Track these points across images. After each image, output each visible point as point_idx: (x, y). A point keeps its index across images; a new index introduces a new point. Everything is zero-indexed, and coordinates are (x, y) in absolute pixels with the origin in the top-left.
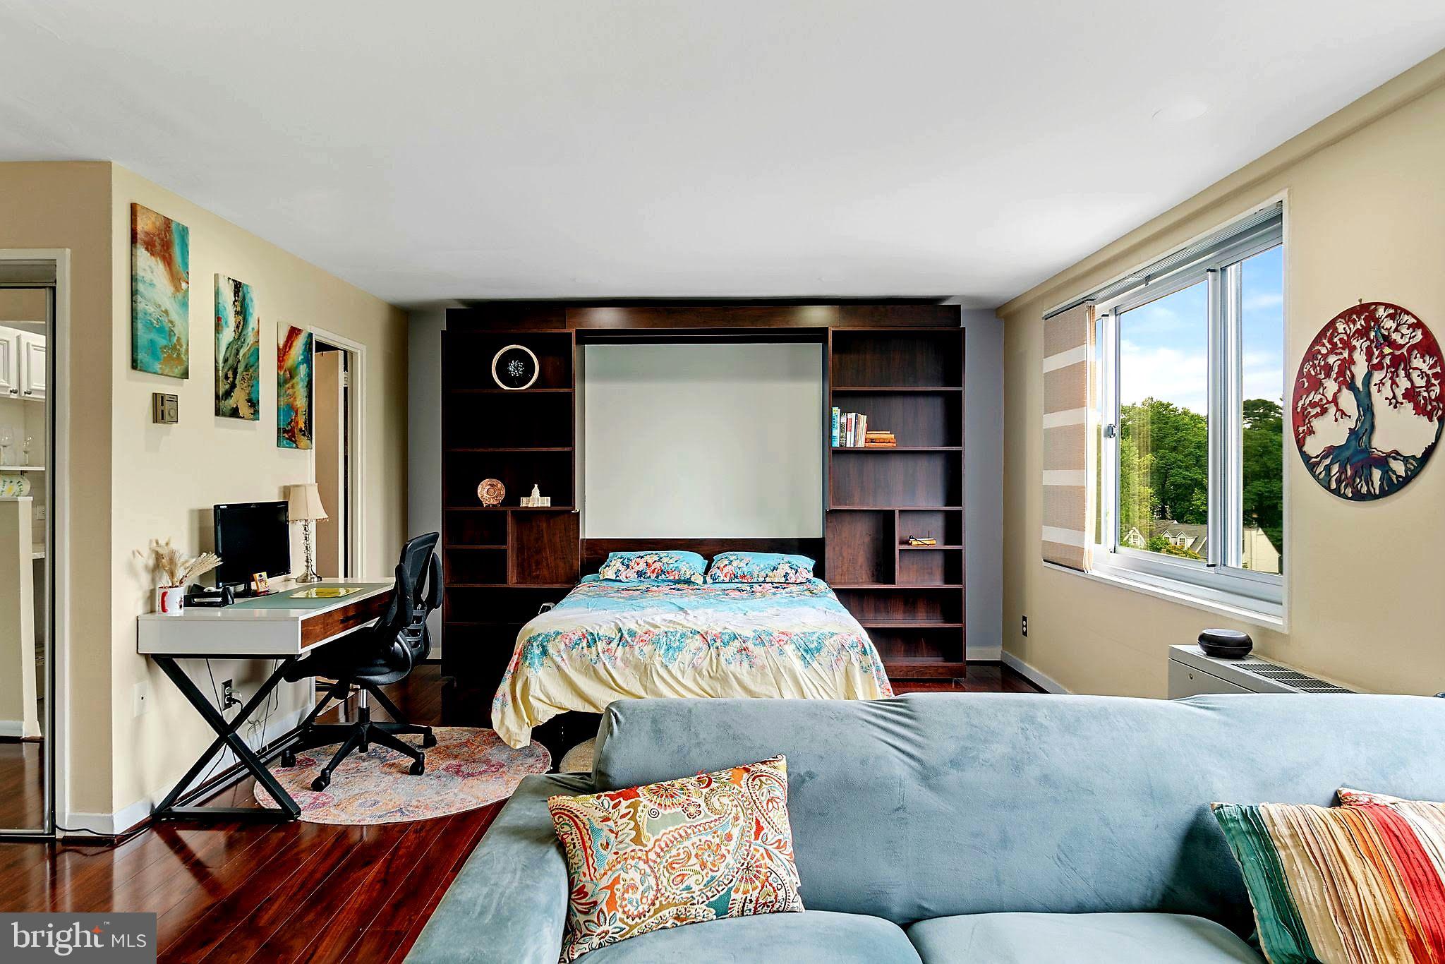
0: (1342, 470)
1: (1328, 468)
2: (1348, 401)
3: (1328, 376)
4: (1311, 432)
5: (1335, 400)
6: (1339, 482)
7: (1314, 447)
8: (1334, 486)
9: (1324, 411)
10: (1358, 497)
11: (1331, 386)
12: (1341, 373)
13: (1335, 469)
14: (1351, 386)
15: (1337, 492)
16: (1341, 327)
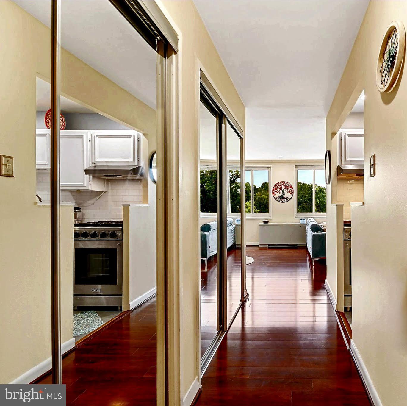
0: (280, 199)
1: (278, 199)
2: (281, 192)
3: (278, 188)
4: (275, 195)
5: (279, 191)
6: (280, 201)
7: (276, 196)
8: (279, 201)
9: (277, 192)
10: (283, 202)
11: (278, 190)
12: (280, 188)
13: (279, 199)
14: (282, 190)
15: (280, 202)
16: (280, 183)
